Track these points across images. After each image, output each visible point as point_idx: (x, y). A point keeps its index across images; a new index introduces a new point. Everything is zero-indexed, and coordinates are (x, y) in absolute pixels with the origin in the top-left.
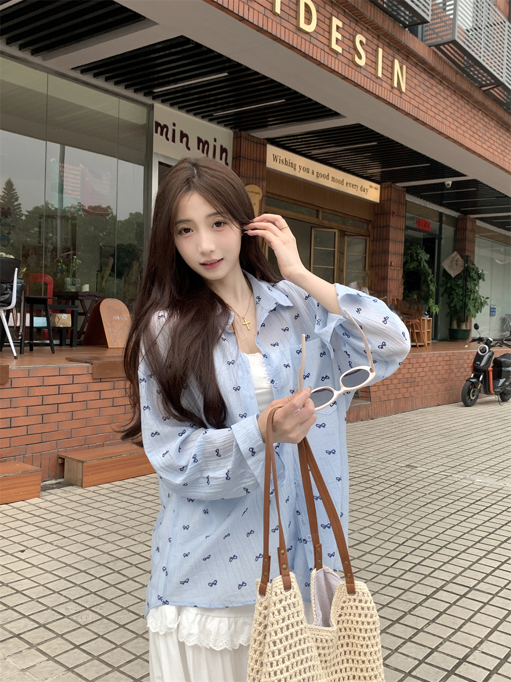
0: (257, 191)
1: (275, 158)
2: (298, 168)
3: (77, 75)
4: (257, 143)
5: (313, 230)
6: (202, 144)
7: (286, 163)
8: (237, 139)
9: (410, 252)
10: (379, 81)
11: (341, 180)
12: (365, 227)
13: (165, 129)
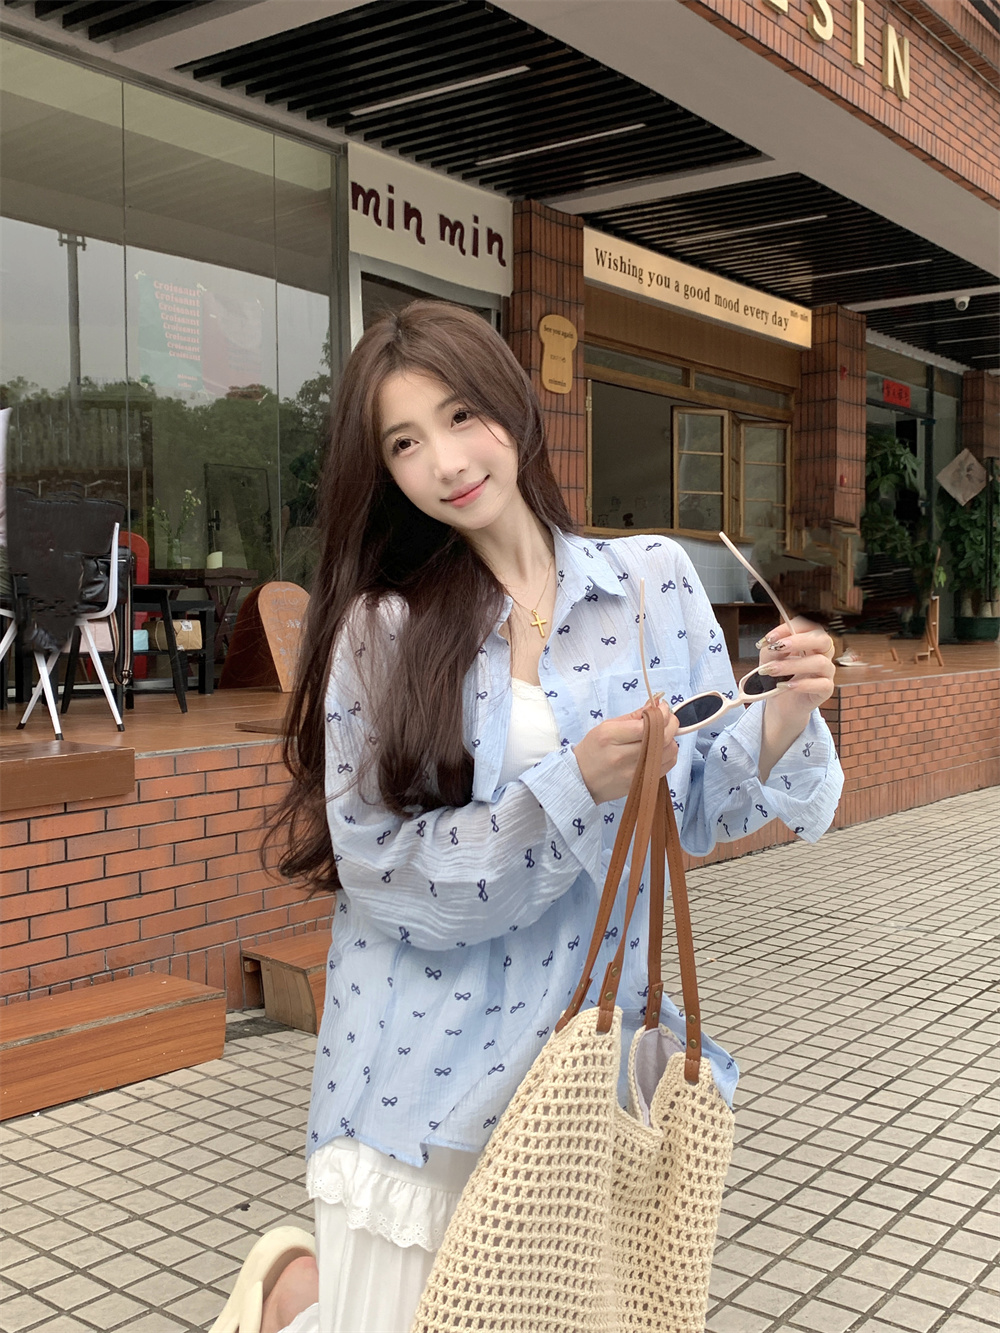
0: (568, 332)
1: (600, 258)
2: (646, 277)
3: (187, 81)
4: (563, 225)
5: (675, 413)
6: (450, 228)
7: (623, 266)
8: (521, 216)
9: (878, 453)
10: (857, 74)
11: (735, 301)
12: (781, 402)
13: (373, 200)
